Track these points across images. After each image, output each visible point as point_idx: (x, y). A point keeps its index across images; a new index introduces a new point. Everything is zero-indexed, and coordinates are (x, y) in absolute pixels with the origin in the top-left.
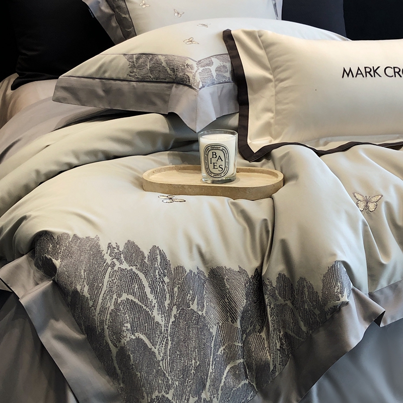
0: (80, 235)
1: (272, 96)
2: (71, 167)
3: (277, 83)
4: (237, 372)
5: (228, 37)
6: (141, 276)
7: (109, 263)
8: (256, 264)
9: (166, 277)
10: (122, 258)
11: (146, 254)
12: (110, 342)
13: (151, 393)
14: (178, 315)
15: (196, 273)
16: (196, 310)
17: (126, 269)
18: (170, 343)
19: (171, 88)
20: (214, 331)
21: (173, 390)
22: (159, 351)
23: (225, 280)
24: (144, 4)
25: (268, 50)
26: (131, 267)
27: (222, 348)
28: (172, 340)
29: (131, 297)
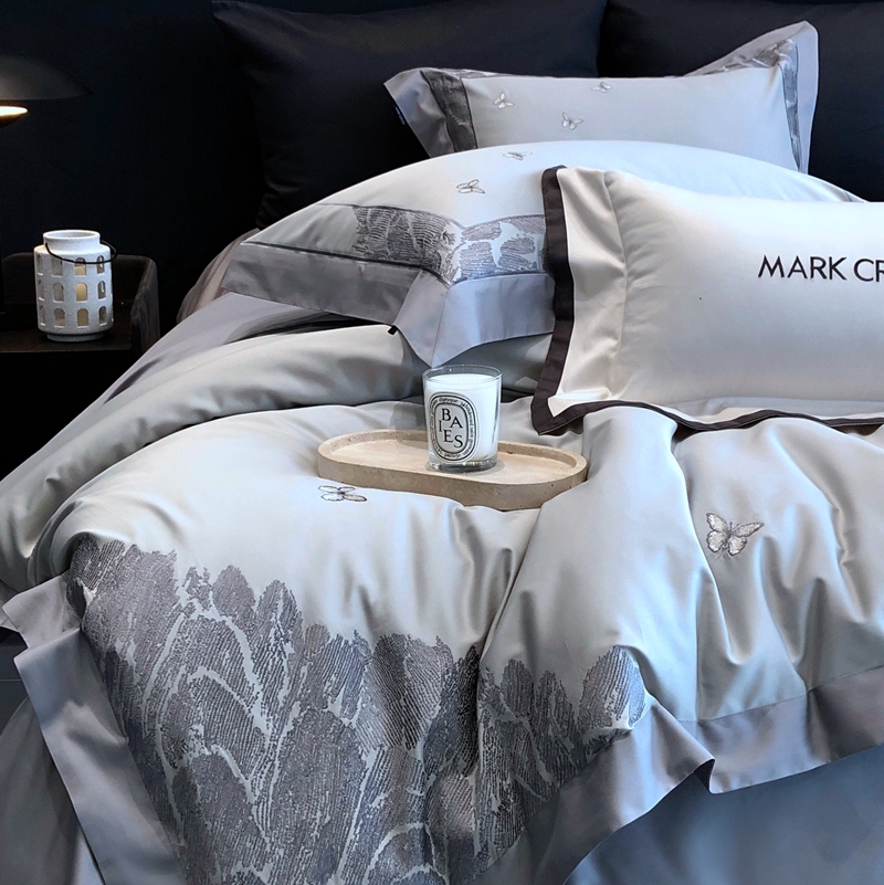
0: (143, 547)
1: (619, 305)
2: (207, 417)
3: (630, 279)
4: (405, 848)
5: (550, 183)
6: (241, 636)
7: (184, 606)
8: (472, 637)
9: (289, 644)
10: (211, 598)
11: (258, 593)
12: (163, 757)
13: (229, 865)
14: (300, 720)
15: (350, 643)
16: (337, 714)
17: (213, 620)
18: (277, 771)
19: (414, 276)
20: (370, 759)
21: (272, 864)
22: (254, 784)
23: (404, 663)
24: (503, 101)
25: (620, 212)
26: (224, 618)
27: (382, 796)
28: (282, 768)
29: (213, 675)
